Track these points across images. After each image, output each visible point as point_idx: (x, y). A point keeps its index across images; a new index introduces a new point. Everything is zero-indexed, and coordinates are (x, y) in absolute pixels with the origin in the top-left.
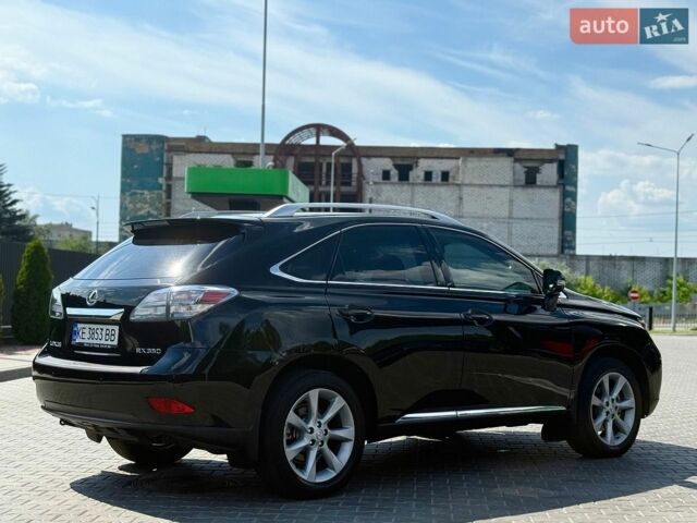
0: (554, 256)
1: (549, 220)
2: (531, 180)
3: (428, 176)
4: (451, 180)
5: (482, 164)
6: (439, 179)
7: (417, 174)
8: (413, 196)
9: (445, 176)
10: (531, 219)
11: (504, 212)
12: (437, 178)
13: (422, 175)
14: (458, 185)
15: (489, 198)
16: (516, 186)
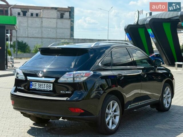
0: (69, 39)
1: (67, 29)
2: (62, 17)
3: (32, 15)
4: (39, 16)
5: (48, 12)
6: (35, 16)
7: (28, 14)
8: (28, 20)
9: (37, 15)
10: (63, 28)
11: (55, 26)
12: (34, 15)
13: (30, 14)
14: (41, 18)
15: (50, 22)
16: (58, 18)
